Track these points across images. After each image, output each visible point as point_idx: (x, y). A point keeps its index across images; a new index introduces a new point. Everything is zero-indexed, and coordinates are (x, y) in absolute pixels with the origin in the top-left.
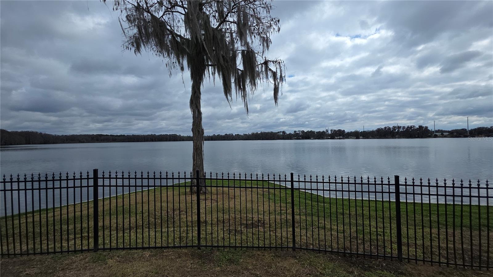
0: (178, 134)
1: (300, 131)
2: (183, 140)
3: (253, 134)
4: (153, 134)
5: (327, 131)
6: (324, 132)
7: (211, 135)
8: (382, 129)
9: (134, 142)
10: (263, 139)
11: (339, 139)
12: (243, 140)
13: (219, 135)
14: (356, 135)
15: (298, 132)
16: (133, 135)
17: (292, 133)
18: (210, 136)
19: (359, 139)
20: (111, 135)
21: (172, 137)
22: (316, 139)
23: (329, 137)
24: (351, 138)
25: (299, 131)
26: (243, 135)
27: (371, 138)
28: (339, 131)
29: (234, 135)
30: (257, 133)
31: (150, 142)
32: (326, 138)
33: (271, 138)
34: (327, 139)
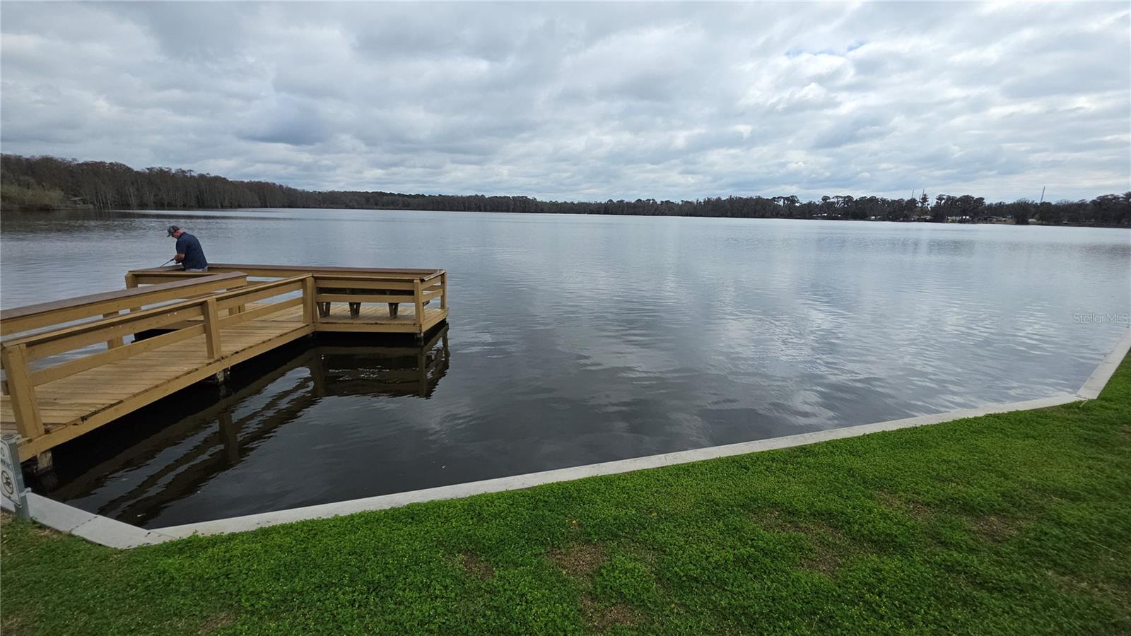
0: (530, 197)
1: (842, 197)
2: (542, 211)
3: (708, 202)
4: (480, 194)
5: (925, 199)
6: (913, 201)
7: (603, 200)
8: (1116, 198)
9: (444, 210)
10: (733, 216)
11: (961, 222)
12: (682, 216)
13: (622, 201)
14: (1021, 213)
15: (835, 200)
16: (440, 195)
17: (817, 203)
18: (601, 203)
19: (1028, 224)
20: (399, 194)
21: (518, 203)
22: (884, 220)
23: (928, 218)
24: (999, 222)
25: (837, 197)
26: (680, 203)
27: (1066, 225)
28: (966, 199)
29: (659, 202)
30: (719, 199)
31: (475, 211)
32: (916, 217)
33: (755, 212)
34: (919, 220)
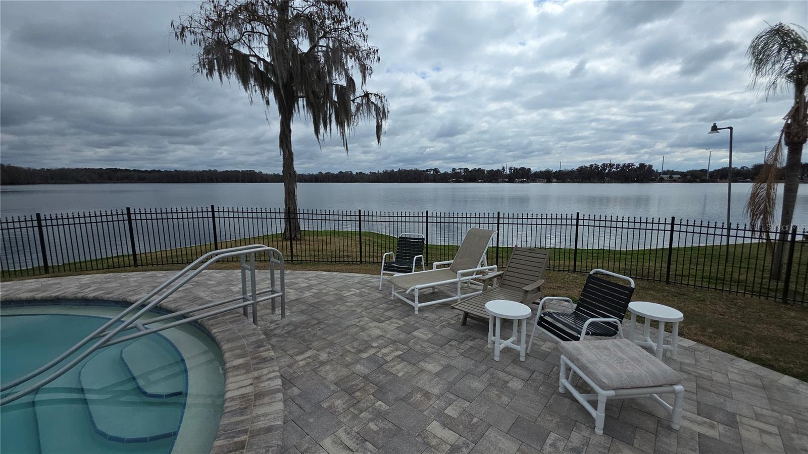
0: (257, 171)
1: (462, 169)
2: (267, 181)
3: (386, 172)
4: (213, 169)
5: (504, 169)
6: (498, 170)
7: (316, 172)
8: (586, 167)
9: (179, 183)
10: (401, 182)
11: (522, 182)
12: (369, 182)
13: (328, 173)
14: (547, 177)
15: (459, 171)
16: (175, 170)
17: (449, 172)
18: (313, 174)
19: (551, 182)
20: (135, 170)
21: (246, 175)
22: (485, 182)
23: (507, 180)
24: (540, 181)
25: (460, 169)
26: (369, 174)
27: (568, 182)
28: (523, 169)
29: (354, 173)
30: (393, 170)
31: (207, 183)
32: (501, 180)
33: (415, 179)
34: (503, 182)
